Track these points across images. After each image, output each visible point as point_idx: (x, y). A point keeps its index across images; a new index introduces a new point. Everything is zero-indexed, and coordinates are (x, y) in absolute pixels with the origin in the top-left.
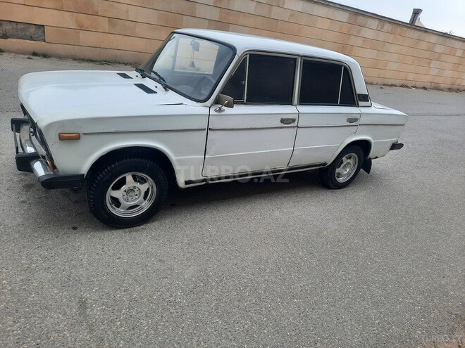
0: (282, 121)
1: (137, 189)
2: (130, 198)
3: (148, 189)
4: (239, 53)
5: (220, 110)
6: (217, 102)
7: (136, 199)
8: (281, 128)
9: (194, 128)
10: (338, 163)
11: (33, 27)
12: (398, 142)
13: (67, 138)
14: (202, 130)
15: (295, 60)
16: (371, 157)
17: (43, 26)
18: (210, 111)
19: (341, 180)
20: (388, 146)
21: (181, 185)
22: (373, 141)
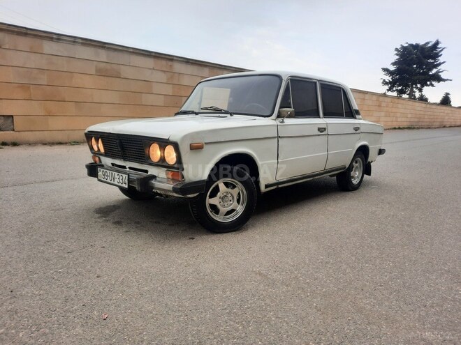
0: (319, 129)
1: (229, 195)
2: (226, 204)
3: (239, 194)
4: (285, 78)
5: (283, 122)
6: (279, 116)
7: (231, 204)
8: (319, 135)
9: (269, 136)
10: (351, 167)
11: (2, 118)
12: (382, 148)
13: (196, 148)
14: (275, 137)
15: (315, 83)
16: (369, 160)
17: (12, 116)
18: (277, 122)
19: (355, 182)
20: (377, 152)
21: (263, 189)
22: (370, 147)
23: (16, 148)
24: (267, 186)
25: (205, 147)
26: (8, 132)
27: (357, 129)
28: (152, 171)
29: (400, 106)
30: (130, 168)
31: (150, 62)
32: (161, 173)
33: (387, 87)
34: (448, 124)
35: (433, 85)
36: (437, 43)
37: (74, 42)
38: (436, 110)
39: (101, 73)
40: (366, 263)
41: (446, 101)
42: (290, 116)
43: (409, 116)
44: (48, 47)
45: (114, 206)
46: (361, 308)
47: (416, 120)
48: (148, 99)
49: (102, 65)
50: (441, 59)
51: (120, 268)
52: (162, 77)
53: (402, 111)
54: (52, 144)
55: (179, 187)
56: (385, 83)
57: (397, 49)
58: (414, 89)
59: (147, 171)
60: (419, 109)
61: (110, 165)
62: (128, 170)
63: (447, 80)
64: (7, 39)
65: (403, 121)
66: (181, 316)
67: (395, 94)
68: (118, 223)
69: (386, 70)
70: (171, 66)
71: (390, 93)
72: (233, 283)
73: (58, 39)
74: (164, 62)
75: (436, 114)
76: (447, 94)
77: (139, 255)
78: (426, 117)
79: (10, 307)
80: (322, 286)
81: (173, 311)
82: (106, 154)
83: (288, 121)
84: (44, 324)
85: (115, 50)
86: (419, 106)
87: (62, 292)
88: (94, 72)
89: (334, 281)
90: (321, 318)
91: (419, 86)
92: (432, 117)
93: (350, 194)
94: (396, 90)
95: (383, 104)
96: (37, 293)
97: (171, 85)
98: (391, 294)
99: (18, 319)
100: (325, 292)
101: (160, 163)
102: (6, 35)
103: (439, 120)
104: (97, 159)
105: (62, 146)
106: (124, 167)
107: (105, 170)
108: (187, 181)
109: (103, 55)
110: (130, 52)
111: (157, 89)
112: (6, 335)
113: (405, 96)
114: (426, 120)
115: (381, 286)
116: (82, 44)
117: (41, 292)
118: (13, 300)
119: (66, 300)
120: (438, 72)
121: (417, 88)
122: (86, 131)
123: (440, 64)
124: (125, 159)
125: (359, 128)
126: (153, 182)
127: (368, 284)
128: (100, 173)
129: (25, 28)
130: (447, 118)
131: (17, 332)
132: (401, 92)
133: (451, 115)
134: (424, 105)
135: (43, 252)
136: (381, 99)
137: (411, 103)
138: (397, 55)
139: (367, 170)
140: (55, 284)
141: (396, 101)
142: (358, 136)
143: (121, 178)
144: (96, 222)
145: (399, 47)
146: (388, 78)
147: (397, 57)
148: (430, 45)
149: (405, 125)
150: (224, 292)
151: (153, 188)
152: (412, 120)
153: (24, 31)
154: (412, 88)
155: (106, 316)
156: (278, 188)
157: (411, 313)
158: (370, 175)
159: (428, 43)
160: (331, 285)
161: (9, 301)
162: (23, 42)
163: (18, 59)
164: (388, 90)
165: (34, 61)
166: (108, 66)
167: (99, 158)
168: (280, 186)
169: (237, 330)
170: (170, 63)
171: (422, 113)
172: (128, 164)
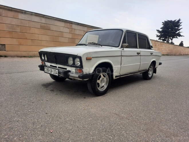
0: (137, 53)
1: (103, 80)
4: (124, 31)
5: (123, 50)
6: (122, 47)
7: (103, 84)
8: (137, 56)
9: (118, 55)
10: (149, 70)
11: (1, 45)
12: (161, 62)
13: (88, 59)
14: (120, 56)
15: (136, 34)
16: (156, 67)
17: (5, 45)
18: (121, 50)
19: (150, 76)
20: (159, 64)
21: (114, 78)
22: (156, 61)
23: (6, 58)
24: (116, 77)
25: (92, 59)
26: (3, 51)
27: (152, 54)
28: (69, 69)
29: (164, 46)
30: (59, 67)
31: (62, 24)
32: (73, 70)
33: (158, 38)
34: (182, 54)
35: (177, 38)
36: (179, 20)
37: (32, 14)
38: (178, 48)
39: (42, 28)
40: (161, 111)
41: (181, 44)
42: (127, 47)
43: (167, 50)
44: (21, 16)
45: (50, 83)
46: (162, 130)
47: (170, 52)
48: (61, 39)
49: (43, 25)
50: (180, 27)
51: (55, 110)
52: (67, 30)
53: (164, 48)
54: (21, 57)
55: (81, 76)
56: (157, 36)
57: (163, 23)
58: (169, 39)
59: (66, 69)
60: (171, 47)
61: (50, 66)
62: (57, 68)
63: (183, 36)
64: (4, 12)
65: (165, 52)
66: (84, 132)
67: (162, 41)
68: (52, 90)
69: (158, 31)
70: (71, 26)
71: (159, 40)
72: (105, 118)
73: (25, 13)
74: (68, 24)
75: (178, 50)
76: (182, 42)
77: (63, 104)
78: (174, 51)
79: (9, 126)
80: (143, 120)
81: (81, 130)
82: (48, 61)
83: (125, 49)
84: (25, 134)
85: (49, 18)
86: (171, 46)
87: (32, 120)
88: (39, 27)
89: (148, 118)
90: (146, 134)
91: (171, 38)
92: (176, 51)
93: (148, 81)
94: (162, 39)
95: (157, 45)
96: (20, 120)
97: (71, 34)
98: (173, 124)
99: (13, 131)
100: (145, 123)
101: (72, 65)
102: (3, 10)
103: (179, 52)
104: (44, 63)
105: (25, 58)
106: (56, 67)
107: (48, 68)
108: (85, 73)
109: (43, 20)
110: (55, 19)
111: (65, 35)
112: (8, 138)
113: (165, 42)
114: (173, 52)
115: (169, 120)
116: (35, 15)
117: (22, 120)
118: (10, 123)
119: (34, 124)
120: (179, 32)
121: (170, 39)
122: (39, 51)
123: (180, 29)
124: (57, 64)
125: (152, 53)
126: (69, 73)
127: (163, 119)
128: (45, 69)
129: (11, 8)
130: (182, 51)
131: (13, 137)
132: (164, 40)
133: (184, 50)
134: (173, 46)
135: (22, 102)
136: (156, 43)
137: (168, 45)
138: (163, 25)
139: (155, 71)
140: (28, 116)
141: (162, 43)
142: (152, 57)
143: (55, 71)
144: (43, 90)
145: (164, 22)
146: (159, 34)
147: (163, 26)
148: (176, 21)
149: (166, 53)
150: (102, 122)
151: (69, 76)
152: (169, 52)
153: (11, 9)
154: (169, 38)
155: (52, 131)
156: (120, 78)
157: (184, 133)
158: (156, 73)
159: (175, 20)
160: (148, 120)
161: (8, 123)
162: (10, 14)
163: (8, 20)
164: (159, 39)
165: (14, 22)
166: (45, 25)
167: (45, 63)
168: (121, 77)
169: (110, 139)
170: (71, 25)
171: (172, 49)
172: (58, 66)
